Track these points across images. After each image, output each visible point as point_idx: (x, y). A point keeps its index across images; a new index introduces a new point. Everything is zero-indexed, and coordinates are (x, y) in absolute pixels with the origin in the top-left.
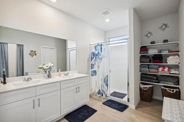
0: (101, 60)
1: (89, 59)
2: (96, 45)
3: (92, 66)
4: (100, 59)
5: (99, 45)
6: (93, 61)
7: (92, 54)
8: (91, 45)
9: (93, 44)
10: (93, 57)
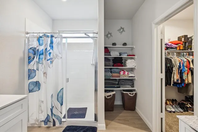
0: (52, 62)
1: (22, 60)
2: (41, 35)
3: (31, 73)
4: (49, 61)
5: (48, 36)
6: (32, 63)
7: (31, 51)
8: (28, 33)
9: (33, 33)
10: (32, 56)
